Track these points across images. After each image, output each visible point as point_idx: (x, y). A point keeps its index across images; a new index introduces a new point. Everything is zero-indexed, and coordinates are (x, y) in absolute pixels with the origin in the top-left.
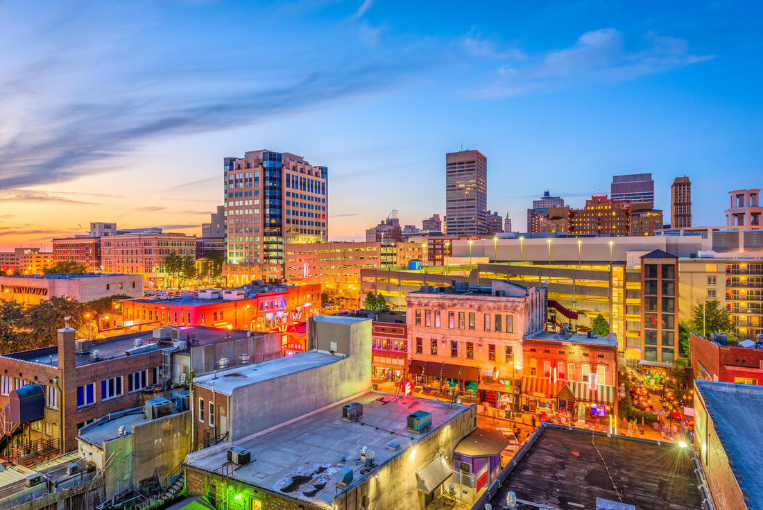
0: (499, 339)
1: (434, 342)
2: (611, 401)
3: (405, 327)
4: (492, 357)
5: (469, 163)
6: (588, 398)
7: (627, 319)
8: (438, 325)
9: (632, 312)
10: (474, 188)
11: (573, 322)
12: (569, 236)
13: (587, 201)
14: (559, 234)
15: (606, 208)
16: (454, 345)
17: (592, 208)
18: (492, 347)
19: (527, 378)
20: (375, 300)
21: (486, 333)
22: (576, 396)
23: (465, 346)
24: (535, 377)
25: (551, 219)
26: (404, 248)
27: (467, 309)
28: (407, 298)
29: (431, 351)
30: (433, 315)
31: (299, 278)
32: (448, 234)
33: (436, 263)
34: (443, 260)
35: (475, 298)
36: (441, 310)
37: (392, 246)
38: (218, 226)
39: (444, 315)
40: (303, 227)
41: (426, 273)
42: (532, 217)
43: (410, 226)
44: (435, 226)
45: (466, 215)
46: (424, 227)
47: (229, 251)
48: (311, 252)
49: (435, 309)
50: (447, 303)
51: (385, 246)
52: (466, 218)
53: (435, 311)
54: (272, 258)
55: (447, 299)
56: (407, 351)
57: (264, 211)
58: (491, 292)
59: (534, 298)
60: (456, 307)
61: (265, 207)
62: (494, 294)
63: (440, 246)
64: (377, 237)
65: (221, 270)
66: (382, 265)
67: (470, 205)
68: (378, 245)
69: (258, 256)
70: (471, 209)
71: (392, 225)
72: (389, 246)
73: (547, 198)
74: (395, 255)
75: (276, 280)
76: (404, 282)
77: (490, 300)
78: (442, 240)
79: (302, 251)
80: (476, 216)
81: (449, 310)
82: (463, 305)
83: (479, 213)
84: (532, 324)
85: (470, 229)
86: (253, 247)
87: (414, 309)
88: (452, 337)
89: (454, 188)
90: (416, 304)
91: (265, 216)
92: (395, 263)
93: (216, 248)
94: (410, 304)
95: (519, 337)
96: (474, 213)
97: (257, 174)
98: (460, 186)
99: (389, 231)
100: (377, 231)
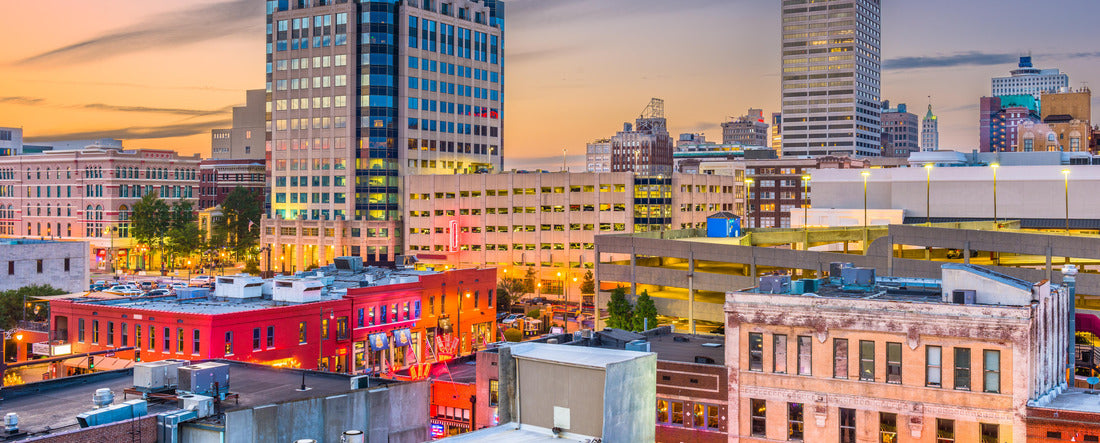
0: (965, 406)
1: (796, 411)
3: (723, 372)
8: (806, 371)
10: (850, 49)
14: (1068, 155)
16: (847, 416)
18: (946, 426)
20: (629, 307)
21: (932, 392)
23: (875, 424)
25: (1047, 121)
26: (690, 187)
27: (881, 332)
28: (727, 306)
29: (789, 432)
30: (793, 346)
31: (436, 253)
32: (787, 154)
33: (762, 222)
34: (779, 216)
35: (901, 307)
36: (813, 335)
37: (661, 182)
38: (249, 135)
39: (822, 346)
40: (447, 137)
41: (754, 245)
42: (992, 116)
43: (692, 136)
44: (751, 135)
45: (831, 110)
46: (727, 139)
47: (275, 190)
48: (464, 194)
49: (799, 331)
50: (830, 318)
51: (645, 182)
52: (831, 118)
53: (799, 337)
54: (374, 207)
55: (830, 308)
56: (726, 430)
57: (358, 101)
58: (940, 294)
59: (1049, 310)
60: (852, 327)
61: (359, 92)
62: (950, 298)
63: (773, 182)
64: (615, 160)
65: (256, 232)
66: (636, 225)
67: (839, 88)
68: (626, 178)
69: (343, 201)
70: (842, 96)
71: (650, 133)
72: (653, 182)
73: (1027, 71)
74: (669, 201)
75: (384, 257)
76: (700, 265)
77: (942, 313)
78: (777, 169)
79: (445, 191)
80: (854, 113)
81: (834, 334)
82: (870, 323)
83: (861, 106)
84: (1045, 372)
85: (839, 144)
86: (332, 181)
87: (746, 330)
88: (842, 399)
89: (801, 48)
90: (750, 320)
91: (359, 112)
92: (669, 220)
93: (245, 184)
94: (736, 320)
95: (1016, 403)
96: (850, 105)
97: (343, 19)
98: (815, 43)
99: (644, 146)
100: (615, 147)
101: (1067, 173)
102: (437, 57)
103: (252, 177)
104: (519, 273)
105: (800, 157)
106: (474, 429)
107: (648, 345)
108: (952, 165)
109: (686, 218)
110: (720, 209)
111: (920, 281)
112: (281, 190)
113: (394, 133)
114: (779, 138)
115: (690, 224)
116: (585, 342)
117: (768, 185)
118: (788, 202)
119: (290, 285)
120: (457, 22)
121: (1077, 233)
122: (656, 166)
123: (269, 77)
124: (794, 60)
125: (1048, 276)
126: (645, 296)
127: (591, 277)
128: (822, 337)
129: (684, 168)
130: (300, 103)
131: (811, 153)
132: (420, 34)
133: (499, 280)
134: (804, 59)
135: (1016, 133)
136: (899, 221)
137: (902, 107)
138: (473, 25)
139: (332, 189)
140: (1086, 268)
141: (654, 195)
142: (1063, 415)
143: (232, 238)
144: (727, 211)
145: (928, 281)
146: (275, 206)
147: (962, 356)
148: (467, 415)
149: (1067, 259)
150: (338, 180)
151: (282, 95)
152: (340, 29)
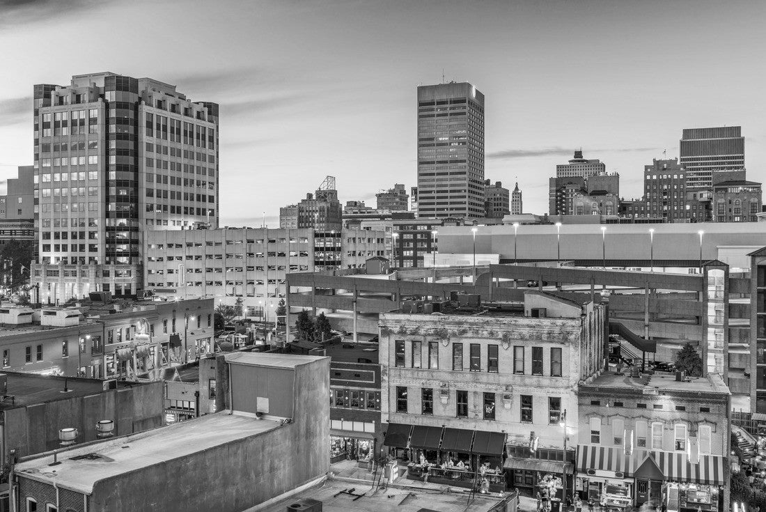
0: (540, 386)
1: (427, 394)
2: (721, 479)
3: (377, 369)
4: (527, 416)
5: (455, 102)
6: (684, 475)
7: (730, 352)
8: (434, 366)
9: (738, 339)
10: (464, 143)
11: (650, 356)
12: (623, 222)
13: (647, 167)
14: (605, 217)
15: (676, 177)
16: (462, 396)
17: (655, 177)
18: (527, 401)
19: (586, 448)
20: (311, 325)
21: (518, 378)
22: (666, 474)
23: (481, 401)
24: (598, 446)
25: (591, 194)
26: (354, 239)
27: (484, 338)
28: (380, 322)
29: (422, 408)
30: (425, 349)
31: (169, 288)
32: (421, 216)
33: (404, 263)
34: (416, 259)
35: (498, 321)
36: (439, 341)
37: (333, 236)
38: (20, 200)
39: (445, 349)
40: (176, 203)
41: (399, 279)
42: (557, 191)
43: (356, 203)
44: (397, 203)
45: (452, 185)
46: (380, 205)
47: (42, 242)
48: (189, 245)
49: (429, 339)
50: (451, 329)
51: (322, 235)
52: (451, 191)
53: (429, 342)
54: (120, 254)
55: (450, 323)
56: (380, 409)
57: (107, 175)
58: (523, 311)
59: (593, 320)
60: (465, 335)
61: (107, 169)
62: (530, 314)
63: (412, 235)
64: (300, 220)
65: (27, 274)
66: (316, 266)
67: (457, 171)
68: (309, 233)
69: (96, 250)
70: (459, 176)
71: (325, 201)
72: (328, 235)
73: (579, 161)
74: (339, 249)
75: (128, 291)
76: (361, 294)
77: (524, 324)
78: (415, 226)
79: (174, 242)
80: (467, 188)
81: (453, 340)
82: (477, 332)
83: (471, 183)
84: (590, 361)
85: (457, 209)
86: (87, 235)
87: (393, 339)
88: (459, 385)
89: (431, 142)
90: (396, 332)
91: (107, 184)
92: (339, 263)
93: (18, 237)
94: (387, 332)
95: (572, 383)
96: (464, 182)
97: (95, 113)
98: (440, 139)
99: (322, 210)
100: (301, 210)
101: (604, 229)
102: (168, 143)
103: (23, 233)
104: (231, 302)
105: (430, 218)
106: (198, 416)
107: (325, 352)
108: (531, 224)
109: (351, 261)
110: (375, 254)
111: (510, 303)
112: (47, 242)
113: (135, 199)
114: (416, 205)
115: (354, 265)
116: (279, 350)
117: (408, 238)
118: (422, 250)
119: (54, 314)
120: (183, 118)
121: (609, 269)
122: (330, 224)
123: (37, 157)
124: (426, 150)
125: (592, 298)
126: (322, 316)
127: (284, 304)
128: (445, 342)
129: (350, 226)
130: (61, 176)
131: (438, 215)
132: (155, 127)
133: (216, 307)
134: (432, 150)
135: (572, 202)
136: (497, 262)
137: (499, 184)
138: (195, 121)
139: (87, 242)
140: (616, 292)
141: (329, 245)
142: (601, 390)
143: (8, 278)
144: (380, 256)
145: (515, 303)
146: (42, 254)
147: (537, 353)
148: (193, 405)
149: (604, 286)
150: (92, 235)
151: (47, 170)
152: (93, 121)
